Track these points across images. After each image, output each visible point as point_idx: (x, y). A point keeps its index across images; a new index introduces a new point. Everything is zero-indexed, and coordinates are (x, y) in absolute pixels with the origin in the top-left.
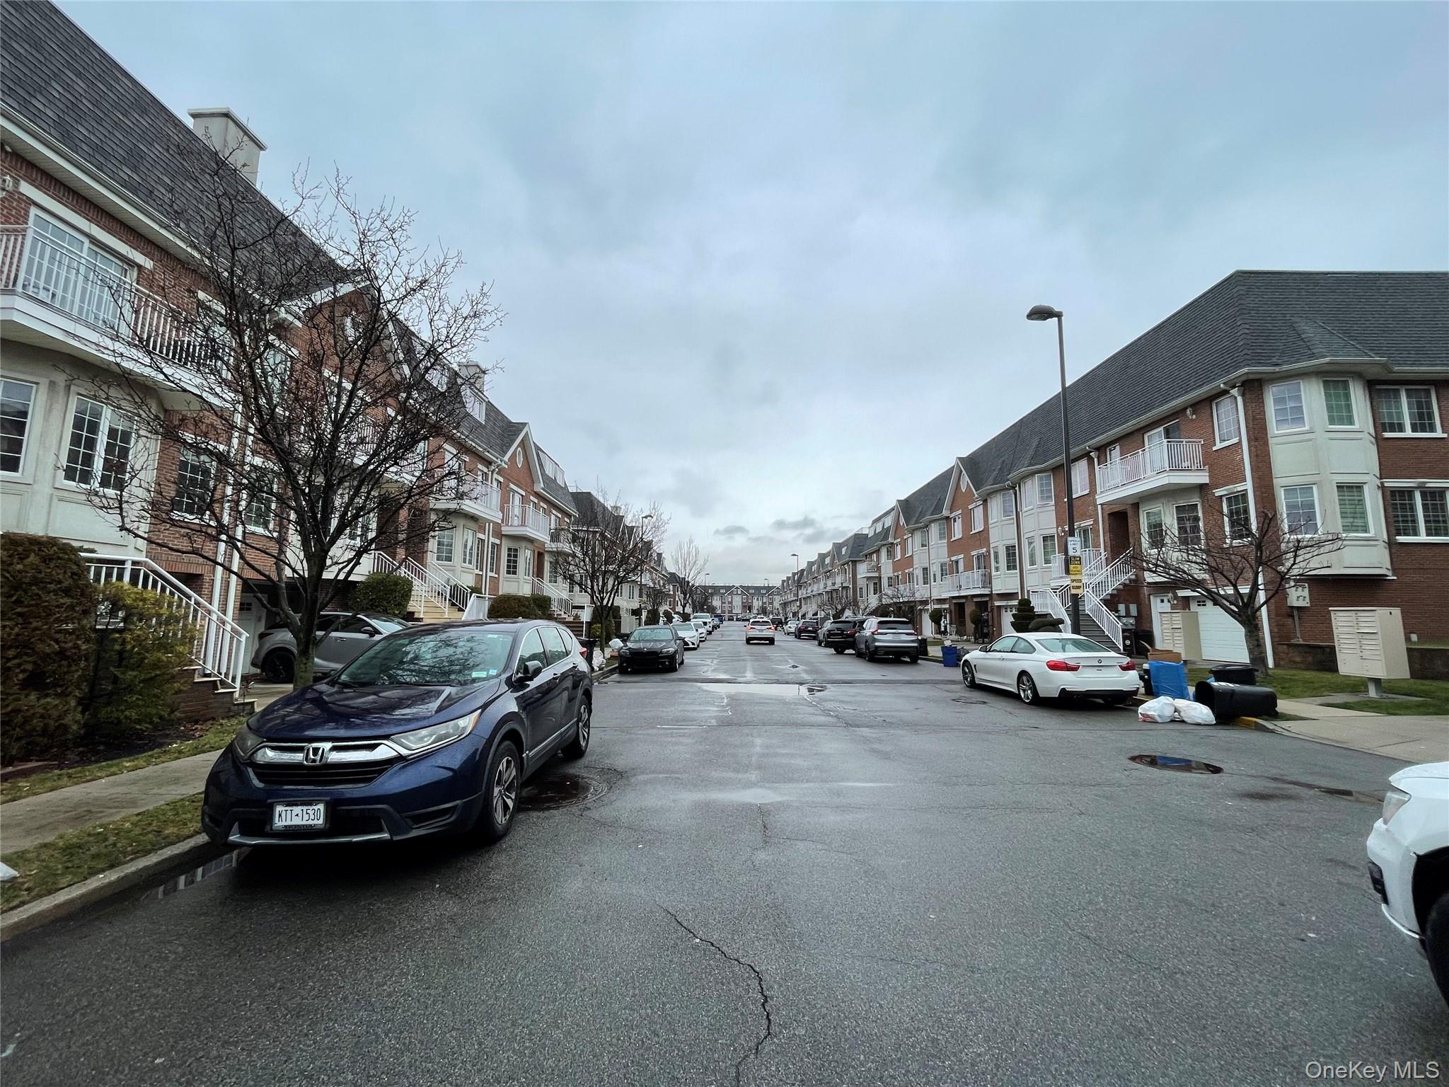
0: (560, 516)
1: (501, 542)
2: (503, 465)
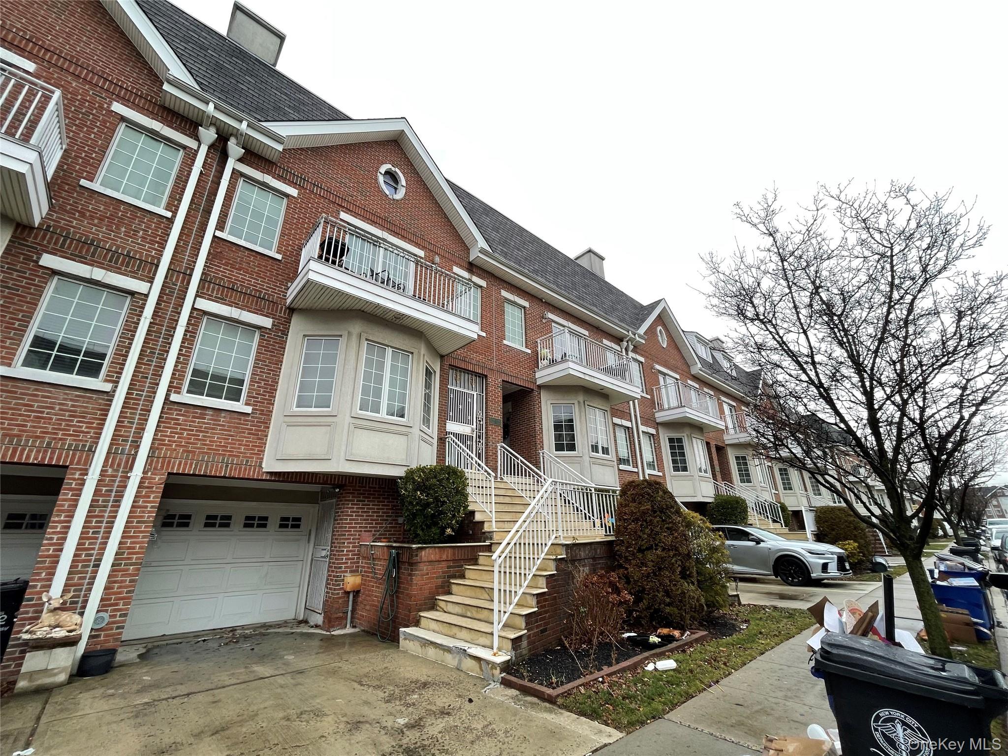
0: (734, 404)
1: (657, 431)
2: (638, 339)
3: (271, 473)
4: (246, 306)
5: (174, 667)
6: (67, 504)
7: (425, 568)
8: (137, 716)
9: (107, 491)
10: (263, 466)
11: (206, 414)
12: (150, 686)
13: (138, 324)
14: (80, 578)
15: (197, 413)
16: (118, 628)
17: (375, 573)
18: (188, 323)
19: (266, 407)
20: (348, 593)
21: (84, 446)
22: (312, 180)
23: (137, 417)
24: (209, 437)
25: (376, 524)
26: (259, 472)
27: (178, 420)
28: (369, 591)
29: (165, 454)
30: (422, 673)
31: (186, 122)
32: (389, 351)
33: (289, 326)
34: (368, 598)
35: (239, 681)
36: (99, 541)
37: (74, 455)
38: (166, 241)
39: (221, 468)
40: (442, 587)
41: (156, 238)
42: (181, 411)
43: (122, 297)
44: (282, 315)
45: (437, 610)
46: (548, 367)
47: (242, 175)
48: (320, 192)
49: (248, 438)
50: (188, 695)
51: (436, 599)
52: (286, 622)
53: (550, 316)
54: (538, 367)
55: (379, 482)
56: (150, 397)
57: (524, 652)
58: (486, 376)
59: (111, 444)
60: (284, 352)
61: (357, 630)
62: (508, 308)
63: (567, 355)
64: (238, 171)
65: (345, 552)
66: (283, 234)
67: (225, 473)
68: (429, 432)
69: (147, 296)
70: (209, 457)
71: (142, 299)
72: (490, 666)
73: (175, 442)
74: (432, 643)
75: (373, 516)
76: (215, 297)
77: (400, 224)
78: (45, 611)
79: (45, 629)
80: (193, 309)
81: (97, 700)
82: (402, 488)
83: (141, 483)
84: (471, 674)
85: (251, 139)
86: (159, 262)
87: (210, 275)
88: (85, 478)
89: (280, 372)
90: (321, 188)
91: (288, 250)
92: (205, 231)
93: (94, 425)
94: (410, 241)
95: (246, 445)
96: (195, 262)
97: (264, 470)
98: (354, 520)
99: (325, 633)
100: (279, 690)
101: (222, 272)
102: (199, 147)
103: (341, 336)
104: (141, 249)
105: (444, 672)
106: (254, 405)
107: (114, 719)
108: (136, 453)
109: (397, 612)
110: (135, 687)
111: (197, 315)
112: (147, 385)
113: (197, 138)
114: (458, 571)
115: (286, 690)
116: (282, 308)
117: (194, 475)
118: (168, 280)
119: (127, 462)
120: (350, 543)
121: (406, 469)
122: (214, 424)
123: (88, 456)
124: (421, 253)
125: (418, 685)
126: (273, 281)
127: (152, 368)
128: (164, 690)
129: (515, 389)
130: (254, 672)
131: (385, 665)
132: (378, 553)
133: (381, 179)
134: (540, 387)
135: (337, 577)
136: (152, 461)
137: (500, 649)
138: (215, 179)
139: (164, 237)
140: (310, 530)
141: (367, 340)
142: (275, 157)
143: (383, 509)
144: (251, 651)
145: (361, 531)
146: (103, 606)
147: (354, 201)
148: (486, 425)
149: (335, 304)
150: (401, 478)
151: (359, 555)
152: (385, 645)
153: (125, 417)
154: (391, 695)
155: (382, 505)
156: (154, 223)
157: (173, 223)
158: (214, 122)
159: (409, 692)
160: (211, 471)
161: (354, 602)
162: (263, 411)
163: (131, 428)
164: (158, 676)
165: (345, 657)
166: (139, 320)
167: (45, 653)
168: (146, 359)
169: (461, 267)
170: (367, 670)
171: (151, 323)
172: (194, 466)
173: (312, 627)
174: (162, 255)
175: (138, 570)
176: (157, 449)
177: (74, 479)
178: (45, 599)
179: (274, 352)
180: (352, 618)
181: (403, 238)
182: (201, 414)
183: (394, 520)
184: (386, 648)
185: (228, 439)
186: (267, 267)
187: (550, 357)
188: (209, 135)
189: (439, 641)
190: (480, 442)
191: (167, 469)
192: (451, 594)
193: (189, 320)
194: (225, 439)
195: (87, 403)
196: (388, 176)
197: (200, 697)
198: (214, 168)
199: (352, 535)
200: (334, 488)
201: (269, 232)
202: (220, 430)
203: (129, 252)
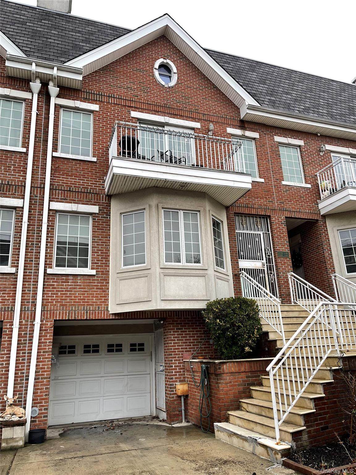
3: (115, 314)
4: (80, 201)
5: (77, 441)
6: (6, 343)
7: (228, 378)
8: (56, 466)
9: (24, 334)
10: (109, 309)
11: (68, 279)
12: (63, 451)
13: (21, 227)
14: (20, 387)
15: (63, 279)
16: (44, 417)
17: (195, 382)
18: (48, 221)
19: (104, 269)
20: (180, 397)
21: (8, 308)
22: (107, 93)
23: (32, 286)
24: (73, 294)
25: (193, 345)
26: (107, 314)
27: (54, 285)
28: (194, 395)
29: (51, 308)
30: (225, 455)
31: (23, 82)
32: (181, 213)
33: (110, 208)
34: (194, 400)
35: (110, 452)
36: (26, 365)
37: (4, 314)
38: (26, 169)
39: (84, 313)
40: (244, 392)
41: (21, 168)
42: (54, 279)
43: (10, 212)
44: (104, 201)
45: (242, 410)
46: (329, 197)
47: (61, 106)
48: (114, 101)
49: (96, 292)
50: (82, 457)
51: (240, 402)
52: (145, 417)
53: (328, 147)
54: (320, 198)
55: (191, 314)
56: (36, 273)
57: (305, 444)
58: (269, 216)
59: (22, 305)
60: (110, 228)
61: (190, 424)
62: (283, 151)
63: (346, 183)
64: (58, 105)
65: (174, 367)
66: (94, 142)
67: (87, 317)
68: (224, 271)
69: (23, 208)
70: (75, 307)
71: (21, 211)
72: (274, 452)
73: (54, 300)
74: (235, 434)
75: (190, 340)
76: (61, 199)
77: (177, 106)
78: (7, 406)
79: (8, 416)
80: (49, 210)
81: (38, 456)
82: (206, 318)
83: (40, 328)
84: (262, 457)
85: (61, 78)
86: (25, 184)
87: (55, 185)
88: (12, 327)
89: (109, 243)
90: (114, 97)
91: (99, 153)
92: (46, 155)
93: (11, 295)
94: (187, 118)
95: (96, 297)
96: (45, 178)
97: (110, 313)
98: (176, 343)
99: (168, 425)
100: (132, 459)
101: (62, 180)
102: (33, 96)
103: (144, 209)
104: (14, 178)
105: (242, 455)
106: (97, 269)
107: (45, 466)
108: (35, 309)
109: (212, 411)
110: (56, 451)
111: (52, 213)
112: (33, 265)
113: (30, 91)
114: (256, 380)
115: (136, 459)
116: (103, 196)
117: (69, 320)
118: (32, 195)
119: (31, 315)
120: (176, 360)
121: (206, 302)
122: (75, 285)
123: (11, 314)
124: (197, 125)
125: (221, 462)
126: (94, 179)
127: (34, 254)
128: (70, 453)
129: (300, 222)
130: (120, 447)
131: (202, 448)
132: (196, 367)
133: (156, 73)
134: (324, 216)
135: (171, 385)
136: (44, 314)
137: (281, 440)
138: (46, 116)
139: (25, 166)
140: (151, 352)
141: (163, 208)
142: (79, 86)
143: (197, 334)
144: (121, 435)
145: (183, 351)
146: (35, 403)
147: (139, 99)
148: (275, 258)
149: (136, 186)
150: (204, 310)
151: (184, 369)
152: (206, 435)
153: (26, 288)
154: (199, 467)
155: (196, 331)
156: (18, 158)
157: (28, 155)
158: (38, 76)
159: (213, 465)
160: (78, 316)
161: (186, 404)
162: (103, 271)
163: (30, 293)
164: (68, 446)
165: (177, 441)
166: (22, 224)
167: (10, 429)
168: (30, 248)
169: (234, 127)
170: (189, 450)
171: (28, 225)
172: (67, 314)
173: (161, 421)
174: (26, 179)
175: (49, 381)
176: (46, 305)
177: (7, 328)
178: (5, 399)
179: (103, 230)
180: (186, 415)
181: (181, 117)
182: (66, 279)
183: (207, 342)
184: (206, 437)
185: (85, 294)
186: (88, 169)
187: (330, 186)
188: (36, 86)
189: (239, 433)
190: (271, 273)
191: (53, 318)
192: (253, 398)
193: (48, 218)
194: (83, 294)
195: (5, 281)
196: (163, 69)
197: (88, 459)
198: (44, 108)
199: (176, 354)
200: (160, 321)
201: (85, 143)
202: (79, 288)
203: (8, 182)
